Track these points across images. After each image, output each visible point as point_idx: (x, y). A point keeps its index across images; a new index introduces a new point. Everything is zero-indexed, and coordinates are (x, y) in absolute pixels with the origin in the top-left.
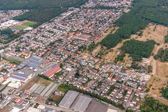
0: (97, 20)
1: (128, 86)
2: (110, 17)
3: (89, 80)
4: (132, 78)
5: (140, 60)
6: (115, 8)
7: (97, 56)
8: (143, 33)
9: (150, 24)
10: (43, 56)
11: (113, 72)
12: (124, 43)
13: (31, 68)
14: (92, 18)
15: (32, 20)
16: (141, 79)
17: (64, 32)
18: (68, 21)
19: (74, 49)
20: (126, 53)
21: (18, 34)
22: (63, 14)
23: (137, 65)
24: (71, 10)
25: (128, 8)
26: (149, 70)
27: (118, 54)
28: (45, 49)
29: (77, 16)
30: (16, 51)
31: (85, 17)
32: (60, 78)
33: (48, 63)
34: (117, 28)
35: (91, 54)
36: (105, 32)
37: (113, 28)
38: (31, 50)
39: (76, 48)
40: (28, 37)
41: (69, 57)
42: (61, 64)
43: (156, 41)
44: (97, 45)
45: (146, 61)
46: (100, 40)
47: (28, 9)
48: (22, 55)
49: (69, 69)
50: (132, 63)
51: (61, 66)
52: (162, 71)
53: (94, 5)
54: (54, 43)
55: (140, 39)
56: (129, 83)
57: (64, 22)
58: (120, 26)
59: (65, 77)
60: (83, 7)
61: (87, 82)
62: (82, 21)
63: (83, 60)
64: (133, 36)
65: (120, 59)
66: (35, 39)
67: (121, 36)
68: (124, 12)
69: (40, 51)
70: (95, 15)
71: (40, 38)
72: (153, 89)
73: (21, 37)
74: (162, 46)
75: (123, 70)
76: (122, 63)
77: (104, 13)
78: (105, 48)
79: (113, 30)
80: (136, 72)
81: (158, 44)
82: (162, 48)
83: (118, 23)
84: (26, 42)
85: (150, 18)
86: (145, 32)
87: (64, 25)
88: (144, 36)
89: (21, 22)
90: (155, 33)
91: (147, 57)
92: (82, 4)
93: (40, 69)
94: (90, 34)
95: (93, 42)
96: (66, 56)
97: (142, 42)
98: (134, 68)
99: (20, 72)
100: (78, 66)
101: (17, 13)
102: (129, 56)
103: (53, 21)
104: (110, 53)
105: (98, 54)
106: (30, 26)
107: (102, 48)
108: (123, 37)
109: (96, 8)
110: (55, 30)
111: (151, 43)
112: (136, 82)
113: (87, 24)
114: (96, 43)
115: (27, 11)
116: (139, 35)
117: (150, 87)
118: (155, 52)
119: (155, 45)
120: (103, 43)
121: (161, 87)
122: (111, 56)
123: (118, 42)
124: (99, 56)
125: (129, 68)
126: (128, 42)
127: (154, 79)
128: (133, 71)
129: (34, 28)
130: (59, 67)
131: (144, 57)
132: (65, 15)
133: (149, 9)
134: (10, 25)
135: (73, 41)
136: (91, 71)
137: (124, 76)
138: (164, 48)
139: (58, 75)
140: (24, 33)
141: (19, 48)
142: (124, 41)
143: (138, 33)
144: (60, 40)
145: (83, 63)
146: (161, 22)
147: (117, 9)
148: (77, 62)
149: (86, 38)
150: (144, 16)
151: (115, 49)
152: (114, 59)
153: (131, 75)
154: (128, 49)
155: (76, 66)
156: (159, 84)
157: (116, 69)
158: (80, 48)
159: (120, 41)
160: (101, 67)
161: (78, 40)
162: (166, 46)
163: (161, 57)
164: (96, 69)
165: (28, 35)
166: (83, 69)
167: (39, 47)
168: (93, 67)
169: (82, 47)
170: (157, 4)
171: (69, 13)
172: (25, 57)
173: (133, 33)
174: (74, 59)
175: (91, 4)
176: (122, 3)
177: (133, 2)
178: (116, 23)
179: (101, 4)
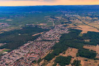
0: (42, 47)
2: (49, 45)
6: (51, 40)
8: (66, 53)
9: (69, 48)
14: (40, 46)
15: (8, 48)
17: (25, 54)
18: (27, 48)
19: (29, 62)
20: (57, 63)
24: (29, 42)
25: (58, 40)
27: (53, 64)
28: (14, 63)
31: (36, 46)
34: (53, 50)
35: (39, 65)
36: (46, 53)
37: (50, 51)
38: (6, 64)
39: (31, 61)
40: (4, 57)
43: (72, 56)
44: (42, 59)
46: (44, 57)
47: (6, 43)
53: (41, 39)
54: (19, 60)
55: (64, 55)
57: (25, 48)
60: (36, 41)
62: (35, 48)
64: (61, 54)
66: (9, 58)
68: (56, 43)
69: (11, 64)
70: (41, 44)
71: (12, 58)
73: (1, 57)
74: (75, 58)
77: (46, 43)
78: (46, 61)
79: (51, 51)
81: (73, 58)
82: (75, 60)
83: (53, 48)
84: (3, 60)
85: (69, 45)
86: (67, 52)
87: (25, 50)
89: (1, 50)
90: (72, 52)
91: (68, 64)
92: (35, 39)
94: (39, 54)
95: (40, 58)
97: (65, 57)
102: (59, 65)
103: (19, 48)
104: (49, 64)
105: (43, 64)
106: (6, 51)
107: (45, 61)
108: (56, 55)
109: (42, 41)
110: (20, 53)
111: (70, 57)
113: (37, 49)
114: (41, 59)
116: (64, 53)
118: (72, 62)
119: (72, 58)
120: (45, 59)
123: (53, 58)
126: (58, 57)
129: (9, 52)
131: (66, 64)
132: (26, 45)
133: (68, 40)
135: (29, 58)
138: (76, 60)
140: (3, 55)
142: (56, 57)
143: (63, 52)
144: (22, 58)
146: (74, 47)
147: (53, 41)
149: (36, 56)
150: (66, 44)
151: (51, 61)
154: (58, 61)
158: (33, 62)
159: (54, 57)
161: (32, 57)
162: (77, 58)
163: (75, 64)
165: (5, 56)
167: (10, 63)
169: (34, 61)
170: (72, 38)
171: (28, 44)
173: (61, 53)
175: (40, 39)
176: (55, 38)
177: (60, 37)
178: (52, 48)
179: (45, 39)
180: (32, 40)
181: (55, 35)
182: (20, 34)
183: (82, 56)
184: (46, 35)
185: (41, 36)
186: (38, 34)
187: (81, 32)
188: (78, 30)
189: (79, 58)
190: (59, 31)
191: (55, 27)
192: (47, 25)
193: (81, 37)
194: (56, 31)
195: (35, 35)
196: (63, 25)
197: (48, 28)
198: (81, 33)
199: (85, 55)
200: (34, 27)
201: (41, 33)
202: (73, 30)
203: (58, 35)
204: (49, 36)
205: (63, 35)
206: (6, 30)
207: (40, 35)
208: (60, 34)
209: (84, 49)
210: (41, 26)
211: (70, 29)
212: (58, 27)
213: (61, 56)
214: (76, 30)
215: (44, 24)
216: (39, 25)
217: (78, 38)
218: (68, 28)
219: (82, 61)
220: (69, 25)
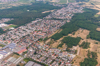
0: (51, 25)
1: (62, 60)
2: (58, 24)
3: (41, 56)
4: (65, 56)
5: (71, 47)
7: (48, 44)
8: (76, 33)
9: (80, 29)
10: (18, 43)
11: (55, 53)
13: (10, 49)
14: (48, 24)
15: (15, 24)
16: (70, 57)
17: (32, 31)
18: (35, 25)
19: (35, 40)
20: (64, 43)
21: (6, 31)
23: (69, 49)
24: (37, 20)
25: (70, 20)
26: (75, 52)
27: (60, 43)
28: (20, 39)
29: (40, 23)
30: (3, 40)
31: (44, 24)
32: (25, 55)
33: (20, 46)
34: (61, 30)
35: (45, 43)
36: (54, 32)
37: (59, 30)
38: (12, 40)
39: (37, 39)
40: (11, 33)
41: (32, 44)
44: (49, 38)
45: (75, 48)
46: (51, 36)
47: (13, 18)
48: (6, 42)
49: (31, 50)
50: (67, 48)
51: (27, 48)
52: (82, 53)
54: (25, 36)
55: (73, 36)
56: (63, 59)
58: (63, 29)
59: (28, 54)
60: (45, 19)
61: (40, 57)
62: (42, 26)
63: (40, 46)
64: (70, 35)
65: (61, 46)
66: (15, 34)
67: (63, 34)
68: (66, 22)
69: (17, 40)
70: (50, 23)
71: (18, 34)
72: (76, 62)
73: (7, 32)
74: (85, 40)
75: (61, 52)
76: (61, 48)
77: (55, 22)
78: (53, 40)
79: (59, 31)
81: (83, 39)
82: (84, 42)
83: (63, 27)
84: (9, 35)
85: (80, 25)
87: (32, 27)
88: (76, 35)
89: (8, 25)
90: (82, 34)
91: (75, 45)
92: (44, 17)
93: (15, 50)
94: (46, 32)
95: (47, 37)
96: (31, 43)
97: (74, 38)
98: (67, 51)
99: (4, 51)
100: (37, 49)
101: (7, 20)
102: (66, 45)
103: (26, 25)
104: (55, 43)
105: (49, 43)
107: (51, 40)
108: (64, 35)
109: (52, 19)
110: (27, 30)
111: (79, 39)
112: (67, 58)
113: (45, 27)
115: (13, 19)
117: (74, 61)
118: (80, 43)
119: (81, 40)
120: (52, 38)
121: (80, 61)
123: (61, 37)
124: (49, 44)
125: (64, 51)
126: (66, 37)
127: (77, 57)
128: (67, 52)
129: (15, 28)
130: (26, 49)
132: (33, 22)
133: (81, 21)
134: (2, 26)
135: (36, 35)
136: (43, 52)
137: (61, 55)
138: (86, 42)
139: (24, 53)
140: (9, 31)
141: (5, 38)
142: (64, 37)
143: (73, 33)
144: (29, 35)
145: (40, 47)
146: (86, 28)
147: (63, 20)
148: (36, 47)
149: (43, 35)
150: (77, 24)
151: (58, 41)
152: (57, 46)
153: (65, 54)
154: (65, 41)
155: (35, 49)
156: (80, 60)
157: (57, 51)
159: (62, 37)
160: (49, 50)
161: (39, 35)
162: (87, 40)
163: (83, 46)
164: (46, 51)
165: (11, 32)
166: (39, 50)
167: (16, 38)
168: (44, 49)
169: (40, 39)
170: (85, 18)
171: (36, 21)
172: (8, 43)
173: (70, 33)
174: (35, 45)
175: (49, 17)
176: (66, 17)
177: (73, 17)
178: (61, 28)
179: (55, 17)
180: (41, 17)
181: (67, 13)
182: (28, 11)
183: (93, 38)
184: (57, 13)
185: (52, 14)
186: (49, 11)
187: (98, 12)
188: (94, 10)
189: (89, 41)
190: (72, 9)
191: (68, 5)
192: (59, 2)
193: (96, 18)
194: (69, 9)
195: (45, 12)
196: (78, 3)
197: (60, 6)
198: (97, 13)
199: (97, 38)
200: (45, 3)
201: (52, 11)
202: (89, 9)
203: (70, 14)
204: (60, 14)
205: (77, 14)
206: (14, 5)
207: (50, 13)
208: (72, 13)
209: (97, 31)
210: (53, 3)
211: (86, 9)
212: (72, 5)
213: (69, 36)
214: (92, 9)
215: (56, 1)
216: (51, 1)
217: (92, 19)
218: (83, 7)
219: (91, 44)
220: (85, 4)
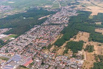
0: (51, 31)
1: (72, 68)
2: (58, 29)
3: (50, 66)
4: (74, 63)
5: (77, 52)
6: (60, 24)
7: (53, 52)
8: (77, 37)
9: (80, 32)
10: (21, 54)
11: (63, 60)
12: (67, 43)
13: (15, 62)
14: (48, 31)
15: (14, 34)
16: (78, 63)
17: (33, 39)
18: (34, 33)
19: (39, 48)
20: (69, 48)
21: (6, 42)
22: (31, 29)
23: (76, 55)
24: (36, 27)
25: (67, 24)
26: (82, 57)
27: (64, 49)
28: (23, 50)
29: (39, 30)
30: (5, 52)
31: (44, 30)
32: (33, 66)
33: (25, 58)
34: (62, 35)
35: (50, 51)
36: (56, 38)
38: (15, 51)
39: (41, 48)
40: (12, 43)
41: (37, 53)
42: (33, 58)
43: (84, 41)
44: (52, 45)
45: (80, 53)
46: (54, 42)
48: (9, 54)
49: (38, 61)
50: (73, 54)
51: (33, 59)
52: (89, 57)
53: (49, 23)
54: (27, 46)
55: (75, 40)
56: (72, 66)
57: (32, 33)
58: (63, 34)
59: (36, 65)
60: (43, 25)
61: (48, 68)
62: (43, 33)
63: (45, 54)
64: (72, 39)
65: (66, 52)
66: (17, 44)
68: (65, 26)
69: (20, 51)
70: (49, 28)
71: (20, 44)
72: (86, 68)
74: (87, 43)
75: (68, 59)
76: (67, 55)
77: (54, 27)
78: (57, 46)
79: (60, 36)
80: (76, 59)
81: (85, 43)
82: (88, 45)
83: (63, 32)
84: (11, 47)
85: (79, 28)
86: (77, 36)
87: (33, 35)
88: (77, 39)
89: (8, 35)
90: (83, 37)
91: (80, 50)
92: (41, 23)
93: (20, 62)
94: (48, 39)
95: (50, 44)
96: (35, 53)
97: (77, 42)
98: (74, 57)
99: (9, 65)
100: (43, 58)
101: (5, 30)
102: (71, 51)
103: (26, 34)
104: (60, 50)
105: (53, 50)
106: (13, 37)
107: (55, 47)
108: (66, 40)
109: (49, 25)
110: (28, 39)
111: (82, 43)
112: (76, 65)
113: (45, 34)
114: (51, 44)
115: (11, 28)
116: (75, 38)
117: (84, 67)
119: (84, 43)
120: (56, 44)
121: (90, 67)
122: (60, 51)
123: (64, 43)
124: (54, 51)
125: (71, 57)
126: (69, 42)
127: (86, 63)
128: (74, 59)
129: (16, 38)
130: (32, 60)
131: (79, 50)
132: (33, 30)
133: (78, 23)
134: (2, 37)
135: (38, 44)
136: (50, 61)
137: (69, 62)
138: (89, 45)
139: (31, 64)
140: (10, 41)
141: (7, 50)
142: (67, 42)
143: (74, 37)
144: (31, 44)
145: (45, 56)
146: (85, 31)
147: (61, 25)
148: (42, 56)
149: (46, 42)
150: (76, 28)
151: (62, 47)
152: (62, 53)
153: (73, 61)
154: (69, 46)
155: (42, 58)
156: (89, 65)
157: (64, 58)
158: (43, 48)
160: (55, 58)
161: (41, 43)
162: (90, 43)
163: (88, 50)
164: (53, 59)
165: (12, 42)
166: (45, 60)
167: (19, 49)
168: (51, 58)
169: (44, 47)
170: (81, 21)
171: (35, 29)
172: (11, 56)
173: (71, 37)
174: (40, 54)
175: (46, 23)
176: (63, 21)
177: (69, 20)
179: (52, 22)
180: (39, 24)
181: (63, 18)
182: (24, 18)
183: (95, 40)
184: (53, 18)
185: (48, 20)
186: (45, 17)
187: (91, 13)
188: (87, 11)
189: (92, 43)
190: (66, 13)
191: (61, 9)
192: (53, 7)
193: (91, 20)
194: (64, 13)
195: (41, 18)
196: (70, 6)
197: (54, 10)
198: (91, 15)
199: (98, 39)
200: (39, 9)
201: (48, 16)
202: (82, 11)
203: (66, 18)
204: (57, 19)
205: (72, 17)
206: (9, 14)
207: (46, 19)
208: (68, 17)
209: (96, 32)
210: (46, 8)
212: (65, 9)
214: (85, 11)
215: (49, 6)
216: (45, 7)
217: (88, 21)
218: (76, 10)
219: (95, 46)
220: (76, 7)
